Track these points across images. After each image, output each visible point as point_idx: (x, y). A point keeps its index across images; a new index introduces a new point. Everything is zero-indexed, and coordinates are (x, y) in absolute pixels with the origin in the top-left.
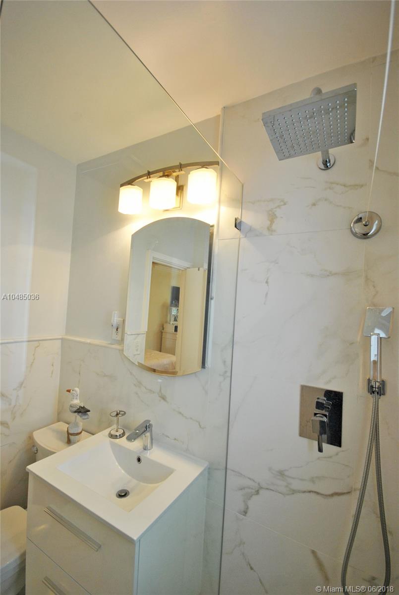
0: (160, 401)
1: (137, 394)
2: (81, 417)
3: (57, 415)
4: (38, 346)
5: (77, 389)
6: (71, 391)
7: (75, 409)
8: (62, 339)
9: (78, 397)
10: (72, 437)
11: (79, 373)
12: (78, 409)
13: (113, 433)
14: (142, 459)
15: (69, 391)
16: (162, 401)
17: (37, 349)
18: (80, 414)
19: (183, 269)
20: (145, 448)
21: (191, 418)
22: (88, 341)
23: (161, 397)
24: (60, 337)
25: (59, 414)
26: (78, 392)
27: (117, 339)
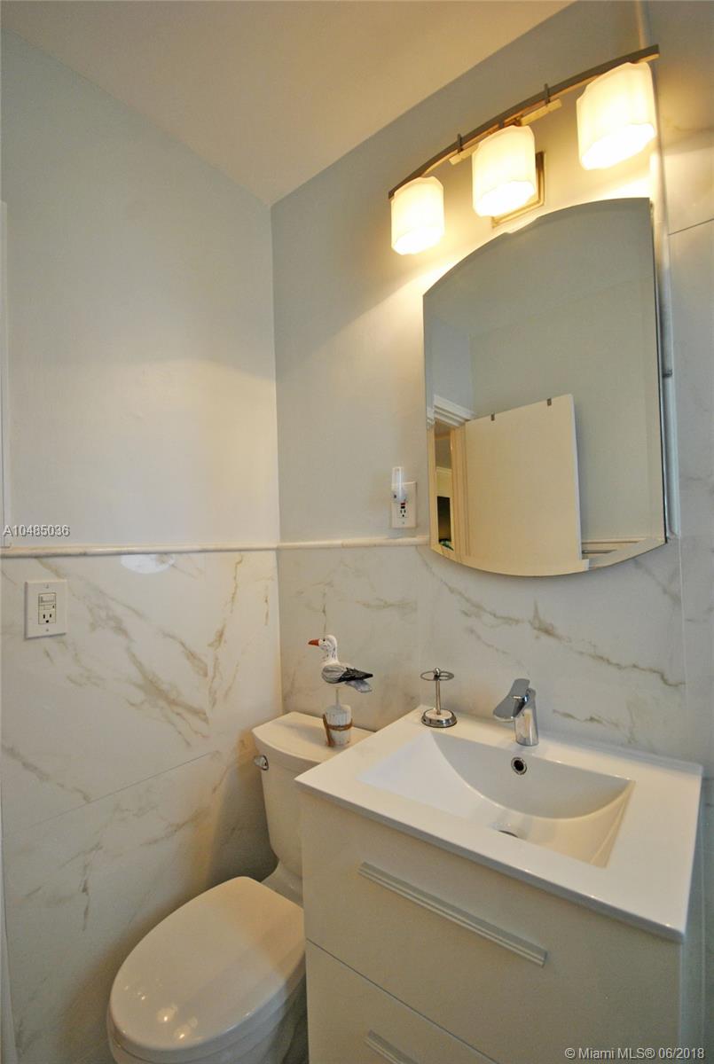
0: (537, 637)
1: (472, 631)
2: (355, 687)
3: (280, 701)
4: (240, 562)
5: (332, 637)
6: (321, 642)
7: (339, 675)
8: (278, 550)
9: (336, 653)
10: (335, 734)
11: (324, 611)
12: (345, 674)
13: (431, 715)
14: (526, 762)
15: (315, 643)
16: (544, 638)
17: (238, 566)
18: (353, 683)
19: (462, 421)
20: (524, 742)
21: (635, 666)
22: (338, 542)
23: (539, 629)
24: (275, 546)
25: (284, 699)
26: (335, 642)
27: (406, 525)
